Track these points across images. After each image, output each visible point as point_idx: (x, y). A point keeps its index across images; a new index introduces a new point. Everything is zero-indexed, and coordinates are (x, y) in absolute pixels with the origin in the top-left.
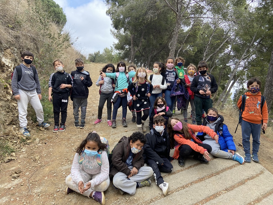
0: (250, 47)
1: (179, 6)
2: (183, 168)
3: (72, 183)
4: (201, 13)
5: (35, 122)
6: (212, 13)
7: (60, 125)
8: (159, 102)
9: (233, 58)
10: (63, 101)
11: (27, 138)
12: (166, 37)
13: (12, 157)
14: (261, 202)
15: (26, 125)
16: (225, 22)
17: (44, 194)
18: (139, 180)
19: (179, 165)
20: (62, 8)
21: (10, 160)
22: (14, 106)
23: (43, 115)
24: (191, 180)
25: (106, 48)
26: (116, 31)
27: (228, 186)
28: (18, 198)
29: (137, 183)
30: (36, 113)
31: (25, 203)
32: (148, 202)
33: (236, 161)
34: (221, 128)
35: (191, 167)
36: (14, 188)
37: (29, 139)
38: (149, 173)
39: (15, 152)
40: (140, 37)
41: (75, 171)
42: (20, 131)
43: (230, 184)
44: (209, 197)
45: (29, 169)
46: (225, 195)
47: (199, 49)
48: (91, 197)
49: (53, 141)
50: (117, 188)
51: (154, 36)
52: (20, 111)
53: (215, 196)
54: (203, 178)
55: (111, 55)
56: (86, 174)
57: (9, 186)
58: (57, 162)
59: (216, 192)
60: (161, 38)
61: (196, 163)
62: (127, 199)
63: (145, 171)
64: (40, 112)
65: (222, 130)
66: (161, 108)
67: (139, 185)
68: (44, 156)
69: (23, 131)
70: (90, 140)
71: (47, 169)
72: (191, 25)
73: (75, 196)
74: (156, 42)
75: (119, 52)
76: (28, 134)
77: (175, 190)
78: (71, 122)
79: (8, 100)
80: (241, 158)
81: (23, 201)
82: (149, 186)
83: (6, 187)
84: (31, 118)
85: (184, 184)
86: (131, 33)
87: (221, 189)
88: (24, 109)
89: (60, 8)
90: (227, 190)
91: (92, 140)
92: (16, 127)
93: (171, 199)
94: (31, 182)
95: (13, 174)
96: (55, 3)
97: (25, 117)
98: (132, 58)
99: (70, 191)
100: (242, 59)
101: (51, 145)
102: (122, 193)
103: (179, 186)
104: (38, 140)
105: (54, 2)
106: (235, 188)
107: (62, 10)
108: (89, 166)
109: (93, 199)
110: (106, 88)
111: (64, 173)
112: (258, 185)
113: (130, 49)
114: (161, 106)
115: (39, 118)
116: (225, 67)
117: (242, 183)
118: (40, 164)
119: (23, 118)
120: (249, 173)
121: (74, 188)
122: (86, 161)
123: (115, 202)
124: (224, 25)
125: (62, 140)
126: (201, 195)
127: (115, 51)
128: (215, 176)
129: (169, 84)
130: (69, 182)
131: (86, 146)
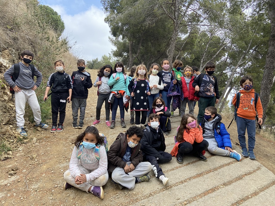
0: (245, 54)
1: (176, 13)
2: (182, 165)
3: (71, 177)
4: (198, 21)
5: (32, 123)
6: (209, 21)
7: (57, 125)
8: (158, 102)
9: (230, 65)
10: (61, 101)
11: (24, 138)
12: (164, 45)
13: (8, 156)
14: (258, 195)
15: (23, 124)
16: (221, 30)
17: (42, 190)
18: (138, 175)
19: (177, 162)
20: (60, 16)
21: (6, 159)
22: (11, 107)
23: (40, 114)
24: (190, 176)
25: (105, 56)
26: (114, 38)
27: (226, 181)
28: (15, 194)
29: (136, 178)
30: (34, 112)
31: (22, 198)
32: (147, 196)
33: (233, 158)
34: (219, 126)
35: (189, 163)
36: (10, 184)
37: (26, 139)
38: (148, 168)
39: (11, 151)
40: (138, 44)
41: (73, 166)
42: (17, 130)
43: (227, 179)
44: (207, 191)
45: (26, 167)
46: (223, 189)
47: (196, 57)
48: (89, 192)
49: (51, 140)
50: (115, 183)
51: (152, 43)
52: (17, 111)
53: (213, 190)
54: (201, 174)
55: (109, 62)
56: (85, 169)
57: (6, 182)
58: (55, 160)
59: (214, 187)
60: (159, 45)
61: (194, 160)
62: (126, 193)
63: (144, 166)
64: (38, 111)
65: (219, 128)
66: (159, 108)
67: (138, 180)
68: (41, 154)
69: (20, 130)
70: (88, 132)
71: (45, 167)
72: (189, 33)
73: (73, 191)
74: (154, 49)
75: (117, 59)
76: (25, 134)
77: (173, 185)
78: (69, 123)
79: (5, 100)
80: (238, 155)
81: (20, 196)
82: (148, 181)
83: (3, 184)
84: (28, 119)
85: (183, 179)
86: (130, 40)
87: (219, 184)
88: (21, 109)
89: (58, 15)
90: (225, 184)
91: (91, 132)
92: (13, 127)
93: (170, 193)
94: (28, 179)
95: (10, 171)
96: (53, 11)
97: (22, 116)
98: (130, 65)
99: (69, 186)
100: (238, 66)
101: (49, 144)
102: (121, 188)
103: (177, 181)
104: (35, 139)
105: (52, 9)
106: (233, 183)
107: (60, 17)
108: (87, 159)
109: (92, 194)
110: (103, 89)
111: (62, 170)
112: (255, 180)
113: (128, 56)
114: (159, 106)
115: (36, 118)
116: (222, 74)
117: (240, 178)
118: (37, 162)
119: (20, 117)
120: (246, 169)
121: (73, 183)
122: (84, 155)
123: (114, 196)
124: (220, 33)
125: (60, 139)
126: (199, 189)
127: (114, 58)
128: (213, 171)
129: (166, 85)
130: (67, 176)
131: (84, 138)
